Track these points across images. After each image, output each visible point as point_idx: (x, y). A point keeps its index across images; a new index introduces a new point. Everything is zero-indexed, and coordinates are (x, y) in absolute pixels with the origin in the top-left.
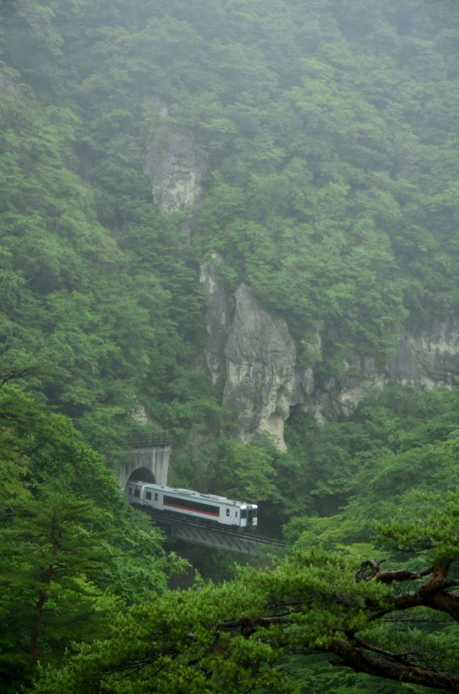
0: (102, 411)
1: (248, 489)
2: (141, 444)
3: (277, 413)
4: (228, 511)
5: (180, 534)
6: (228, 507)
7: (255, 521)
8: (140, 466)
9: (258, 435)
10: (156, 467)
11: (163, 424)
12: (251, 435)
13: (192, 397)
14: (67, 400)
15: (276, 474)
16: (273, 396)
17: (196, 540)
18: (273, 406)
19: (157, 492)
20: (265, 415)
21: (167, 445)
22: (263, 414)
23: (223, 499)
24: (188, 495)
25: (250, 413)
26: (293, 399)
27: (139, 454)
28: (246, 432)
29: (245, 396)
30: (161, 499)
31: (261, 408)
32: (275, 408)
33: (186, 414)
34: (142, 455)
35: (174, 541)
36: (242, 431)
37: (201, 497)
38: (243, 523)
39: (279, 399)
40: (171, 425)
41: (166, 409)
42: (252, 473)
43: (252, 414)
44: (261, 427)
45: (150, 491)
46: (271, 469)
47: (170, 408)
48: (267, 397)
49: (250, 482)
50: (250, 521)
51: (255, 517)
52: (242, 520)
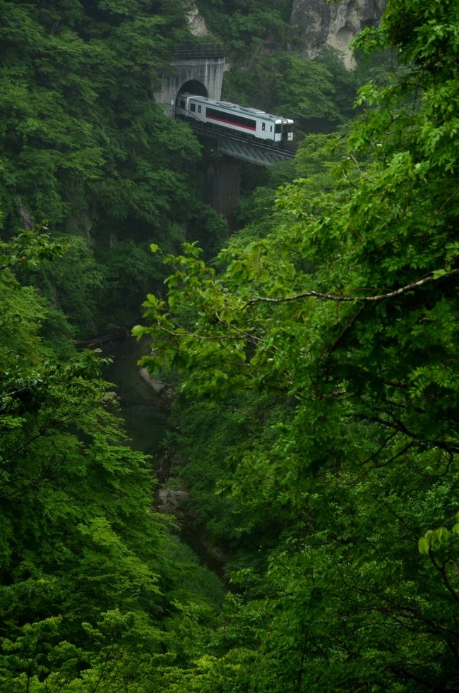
0: (141, 20)
1: (301, 105)
2: (193, 55)
3: (347, 28)
4: (264, 125)
5: (225, 148)
6: (264, 121)
7: (291, 136)
8: (192, 78)
9: (325, 50)
10: (209, 80)
11: (223, 36)
12: (319, 50)
13: (257, 9)
14: (104, 9)
15: (333, 91)
16: (342, 10)
17: (240, 155)
18: (342, 21)
19: (200, 104)
20: (333, 29)
21: (222, 58)
22: (331, 28)
23: (262, 113)
24: (228, 108)
25: (317, 27)
26: (364, 13)
27: (190, 66)
28: (313, 47)
29: (313, 9)
30: (204, 111)
31: (329, 22)
32: (344, 22)
33: (246, 27)
34: (194, 67)
35: (220, 155)
36: (309, 45)
37: (241, 111)
38: (278, 138)
39: (348, 14)
40: (231, 37)
41: (226, 21)
42: (308, 89)
43: (320, 29)
44: (328, 42)
45: (194, 102)
46: (329, 86)
47: (230, 20)
48: (335, 11)
49: (304, 98)
50: (285, 136)
51: (290, 132)
52: (276, 134)
